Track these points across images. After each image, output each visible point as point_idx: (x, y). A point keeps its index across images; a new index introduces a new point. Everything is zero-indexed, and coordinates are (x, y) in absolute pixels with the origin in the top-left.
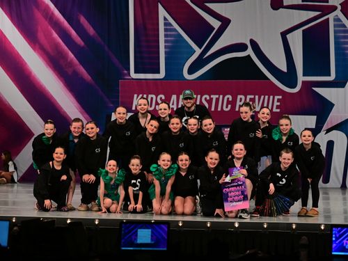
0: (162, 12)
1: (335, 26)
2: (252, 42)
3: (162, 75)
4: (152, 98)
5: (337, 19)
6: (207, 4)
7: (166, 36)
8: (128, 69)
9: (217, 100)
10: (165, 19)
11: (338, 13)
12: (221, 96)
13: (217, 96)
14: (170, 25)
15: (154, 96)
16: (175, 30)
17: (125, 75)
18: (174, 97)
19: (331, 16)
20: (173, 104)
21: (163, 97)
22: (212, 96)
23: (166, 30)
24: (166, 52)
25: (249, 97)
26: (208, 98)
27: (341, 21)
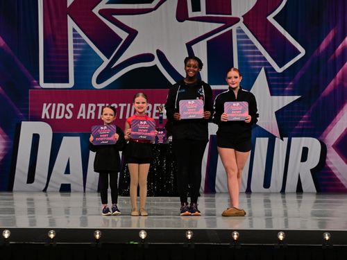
0: (71, 24)
1: (238, 37)
2: (159, 53)
3: (71, 84)
4: (61, 107)
5: (240, 31)
6: (115, 16)
7: (75, 46)
8: (38, 79)
9: (125, 108)
10: (74, 30)
11: (241, 24)
12: (129, 105)
13: (125, 105)
14: (79, 36)
15: (63, 105)
16: (84, 41)
17: (35, 84)
18: (83, 106)
19: (234, 28)
20: (82, 113)
21: (72, 106)
22: (120, 105)
23: (74, 41)
24: (75, 63)
25: (156, 105)
26: (116, 106)
27: (243, 32)
